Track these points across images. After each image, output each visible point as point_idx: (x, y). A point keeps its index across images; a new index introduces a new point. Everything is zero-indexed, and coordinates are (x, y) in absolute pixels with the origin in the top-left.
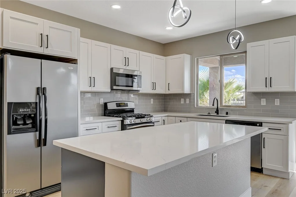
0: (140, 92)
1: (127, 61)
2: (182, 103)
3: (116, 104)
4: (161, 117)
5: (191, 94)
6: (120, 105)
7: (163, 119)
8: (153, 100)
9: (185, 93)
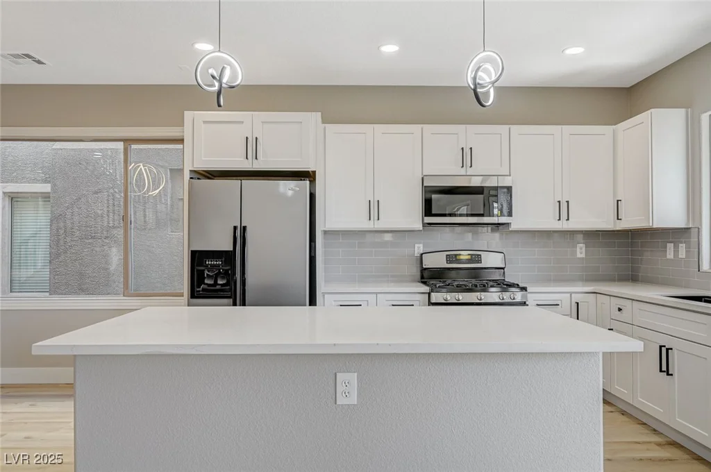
0: (513, 227)
1: (466, 156)
2: (668, 257)
3: (447, 255)
4: (569, 295)
5: (690, 228)
6: (457, 260)
7: (574, 301)
8: (584, 249)
9: (654, 227)
